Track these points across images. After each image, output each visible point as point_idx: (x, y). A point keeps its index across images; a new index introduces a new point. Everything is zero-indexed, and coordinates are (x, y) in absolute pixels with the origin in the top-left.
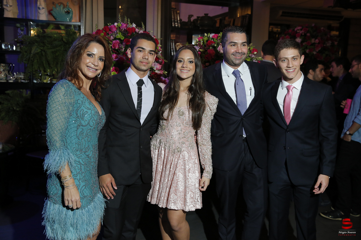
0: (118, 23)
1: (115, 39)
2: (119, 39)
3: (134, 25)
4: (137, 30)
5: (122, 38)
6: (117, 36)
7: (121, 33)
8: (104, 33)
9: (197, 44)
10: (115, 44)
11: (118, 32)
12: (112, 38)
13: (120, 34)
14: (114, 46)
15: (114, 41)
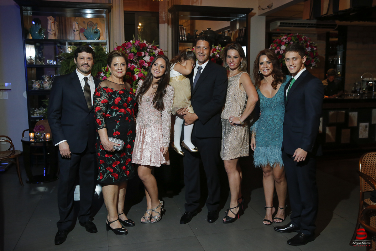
0: (133, 40)
1: (131, 52)
2: (133, 52)
3: (145, 42)
4: (147, 45)
5: (136, 51)
6: (132, 50)
7: (135, 48)
8: (123, 49)
10: (130, 56)
11: (132, 47)
12: (128, 52)
15: (130, 54)
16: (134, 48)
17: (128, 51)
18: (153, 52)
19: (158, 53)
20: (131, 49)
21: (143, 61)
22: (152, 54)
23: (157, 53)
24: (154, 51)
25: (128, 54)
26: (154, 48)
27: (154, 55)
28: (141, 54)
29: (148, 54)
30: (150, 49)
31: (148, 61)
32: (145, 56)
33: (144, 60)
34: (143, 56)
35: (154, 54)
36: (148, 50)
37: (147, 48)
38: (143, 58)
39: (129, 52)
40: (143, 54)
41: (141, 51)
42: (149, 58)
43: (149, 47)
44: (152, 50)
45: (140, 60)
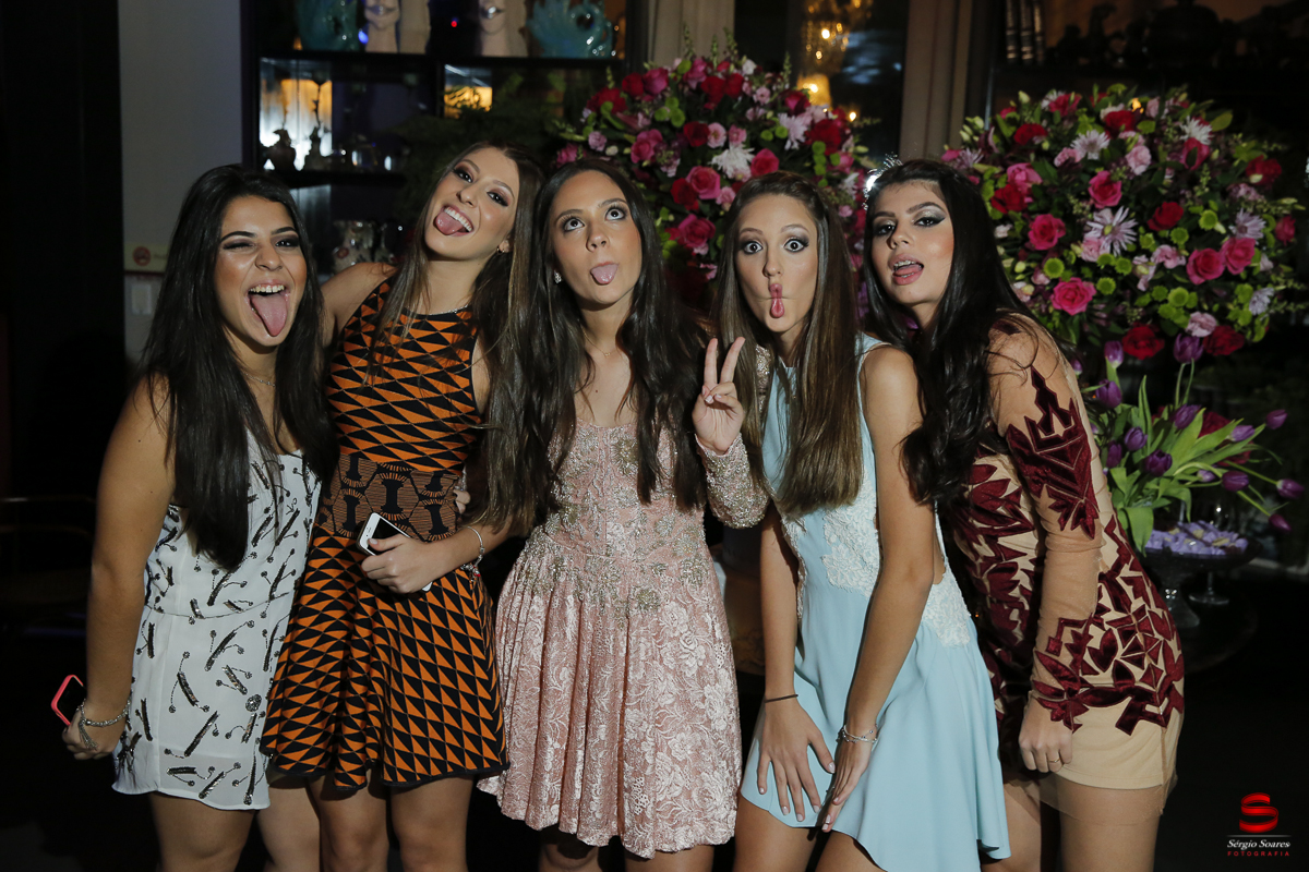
0: (682, 57)
1: (652, 124)
2: (668, 124)
3: (748, 67)
4: (749, 86)
5: (679, 119)
6: (663, 112)
7: (676, 102)
8: (615, 102)
9: (976, 139)
10: (641, 147)
11: (667, 95)
12: (641, 121)
13: (672, 103)
14: (638, 152)
15: (643, 135)
17: (640, 116)
18: (772, 124)
19: (805, 134)
20: (656, 108)
21: (707, 174)
22: (766, 135)
23: (804, 129)
24: (784, 118)
25: (636, 133)
26: (792, 104)
27: (785, 141)
28: (704, 134)
29: (743, 135)
30: (764, 106)
31: (740, 177)
32: (726, 146)
33: (716, 166)
34: (718, 148)
35: (782, 136)
36: (750, 113)
37: (750, 102)
38: (715, 160)
39: (647, 122)
40: (716, 135)
41: (711, 122)
42: (750, 157)
43: (755, 98)
44: (770, 114)
45: (693, 171)
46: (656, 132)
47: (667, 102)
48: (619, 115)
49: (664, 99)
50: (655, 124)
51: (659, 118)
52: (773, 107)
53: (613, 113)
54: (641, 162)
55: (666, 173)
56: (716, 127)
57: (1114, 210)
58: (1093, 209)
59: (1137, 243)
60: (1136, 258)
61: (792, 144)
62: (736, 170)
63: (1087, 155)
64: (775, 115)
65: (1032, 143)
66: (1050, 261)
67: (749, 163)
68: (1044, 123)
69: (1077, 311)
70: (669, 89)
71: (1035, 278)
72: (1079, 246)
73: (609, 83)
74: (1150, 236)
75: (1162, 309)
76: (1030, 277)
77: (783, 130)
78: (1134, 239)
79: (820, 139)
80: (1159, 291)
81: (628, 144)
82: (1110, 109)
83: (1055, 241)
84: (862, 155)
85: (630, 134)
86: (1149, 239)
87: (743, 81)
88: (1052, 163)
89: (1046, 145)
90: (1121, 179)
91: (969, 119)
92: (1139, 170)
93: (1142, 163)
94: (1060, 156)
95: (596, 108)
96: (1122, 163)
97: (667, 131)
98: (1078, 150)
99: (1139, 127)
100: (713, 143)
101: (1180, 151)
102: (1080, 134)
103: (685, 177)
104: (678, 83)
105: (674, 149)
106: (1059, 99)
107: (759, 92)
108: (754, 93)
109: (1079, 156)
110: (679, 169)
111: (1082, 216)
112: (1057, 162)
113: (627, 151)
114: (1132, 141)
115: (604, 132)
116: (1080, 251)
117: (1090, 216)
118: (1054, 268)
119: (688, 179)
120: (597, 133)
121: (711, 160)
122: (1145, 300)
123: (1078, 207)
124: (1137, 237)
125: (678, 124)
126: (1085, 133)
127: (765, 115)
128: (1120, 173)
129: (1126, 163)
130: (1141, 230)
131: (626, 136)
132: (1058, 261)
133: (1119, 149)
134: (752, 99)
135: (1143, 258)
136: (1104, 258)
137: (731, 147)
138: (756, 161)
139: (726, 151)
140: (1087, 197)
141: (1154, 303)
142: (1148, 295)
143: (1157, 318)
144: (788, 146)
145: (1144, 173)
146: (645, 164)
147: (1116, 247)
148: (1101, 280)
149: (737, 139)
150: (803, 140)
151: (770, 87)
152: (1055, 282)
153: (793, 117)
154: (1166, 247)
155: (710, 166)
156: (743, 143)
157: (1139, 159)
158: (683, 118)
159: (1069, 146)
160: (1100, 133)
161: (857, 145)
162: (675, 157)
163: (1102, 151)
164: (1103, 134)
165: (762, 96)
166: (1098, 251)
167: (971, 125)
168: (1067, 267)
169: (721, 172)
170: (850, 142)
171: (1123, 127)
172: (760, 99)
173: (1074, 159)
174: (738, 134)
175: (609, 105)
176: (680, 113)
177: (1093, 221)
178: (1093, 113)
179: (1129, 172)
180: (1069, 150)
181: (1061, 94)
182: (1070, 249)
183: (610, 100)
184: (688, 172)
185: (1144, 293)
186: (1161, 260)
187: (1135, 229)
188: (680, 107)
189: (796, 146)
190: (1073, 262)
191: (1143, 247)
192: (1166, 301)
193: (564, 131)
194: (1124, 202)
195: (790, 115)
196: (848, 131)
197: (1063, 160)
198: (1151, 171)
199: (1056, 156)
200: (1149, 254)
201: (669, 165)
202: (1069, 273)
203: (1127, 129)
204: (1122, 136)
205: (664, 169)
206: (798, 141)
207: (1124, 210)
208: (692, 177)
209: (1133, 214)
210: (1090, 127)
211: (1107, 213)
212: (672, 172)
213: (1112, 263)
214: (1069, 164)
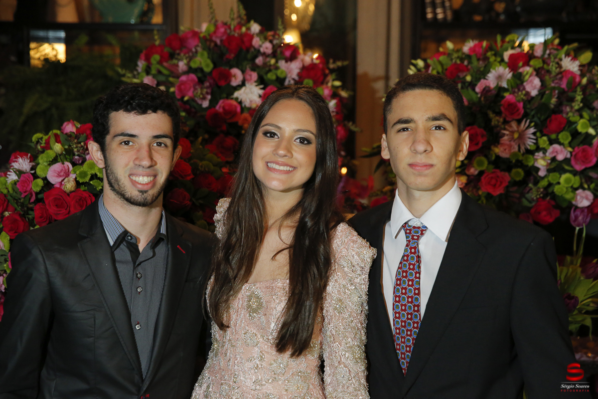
2: (200, 70)
3: (254, 28)
4: (256, 42)
5: (208, 66)
6: (196, 62)
7: (206, 54)
8: (162, 55)
10: (183, 87)
11: (199, 49)
12: (182, 65)
14: (180, 89)
15: (184, 78)
16: (202, 55)
18: (277, 68)
19: (299, 74)
20: (190, 59)
21: (231, 105)
22: (272, 76)
23: (297, 70)
24: (282, 64)
25: (178, 77)
26: (288, 53)
27: (284, 79)
28: (228, 77)
29: (255, 76)
30: (269, 56)
31: (254, 106)
32: (243, 84)
33: (237, 99)
34: (237, 86)
35: (282, 76)
36: (259, 61)
37: (258, 53)
38: (236, 94)
39: (186, 68)
40: (235, 76)
41: (231, 67)
42: (261, 92)
43: (262, 50)
44: (273, 61)
45: (221, 102)
46: (193, 76)
47: (199, 55)
48: (165, 64)
49: (196, 52)
50: (190, 70)
51: (194, 65)
52: (274, 55)
53: (160, 62)
54: (183, 97)
55: (201, 105)
56: (236, 71)
57: (519, 122)
58: (506, 122)
59: (536, 144)
60: (536, 154)
61: (289, 81)
62: (251, 101)
63: (498, 84)
64: (277, 62)
65: (459, 77)
66: (478, 158)
67: (260, 96)
68: (466, 63)
69: (498, 193)
70: (200, 44)
71: (469, 170)
72: (497, 147)
73: (156, 40)
74: (545, 138)
75: (557, 189)
76: (464, 170)
77: (282, 72)
78: (534, 141)
79: (309, 77)
80: (553, 177)
81: (172, 85)
82: (510, 52)
83: (480, 145)
84: (337, 87)
85: (173, 77)
86: (544, 141)
87: (251, 37)
88: (474, 90)
89: (469, 78)
90: (523, 100)
91: (413, 61)
92: (534, 93)
93: (534, 88)
94: (479, 85)
95: (148, 59)
96: (521, 88)
97: (200, 75)
98: (491, 80)
99: (532, 63)
100: (234, 83)
101: (561, 79)
102: (491, 70)
103: (215, 107)
104: (206, 41)
105: (207, 88)
106: (475, 46)
107: (264, 46)
108: (260, 46)
109: (493, 85)
110: (211, 101)
111: (497, 126)
112: (477, 89)
113: (172, 90)
114: (527, 74)
115: (154, 76)
116: (497, 150)
117: (503, 126)
118: (480, 164)
119: (217, 108)
120: (150, 77)
121: (232, 94)
122: (544, 183)
123: (495, 120)
124: (536, 140)
125: (207, 69)
126: (494, 69)
127: (270, 62)
128: (521, 95)
129: (524, 89)
130: (538, 134)
131: (171, 79)
132: (483, 159)
133: (519, 79)
134: (259, 51)
135: (541, 154)
136: (515, 154)
137: (247, 85)
138: (265, 94)
139: (243, 89)
140: (499, 114)
141: (550, 185)
142: (546, 180)
143: (554, 196)
144: (286, 83)
145: (537, 95)
146: (186, 98)
147: (523, 148)
148: (514, 171)
149: (251, 79)
150: (297, 78)
151: (271, 42)
152: (481, 173)
153: (289, 63)
154: (556, 146)
155: (232, 99)
156: (255, 82)
157: (533, 86)
158: (211, 66)
159: (485, 79)
160: (505, 69)
161: (334, 80)
162: (207, 93)
163: (508, 81)
164: (507, 69)
165: (267, 48)
166: (510, 150)
167: (415, 66)
168: (490, 163)
169: (240, 103)
170: (330, 78)
171: (521, 64)
172: (266, 51)
173: (489, 87)
174: (251, 76)
175: (157, 57)
176: (209, 61)
177: (505, 129)
178: (498, 54)
179: (528, 94)
180: (485, 81)
181: (476, 42)
182: (490, 149)
183: (157, 53)
184: (217, 103)
185: (543, 178)
186: (553, 155)
187: (534, 134)
188: (209, 58)
189: (292, 82)
190: (493, 158)
191: (541, 146)
192: (559, 183)
193: (124, 75)
194: (526, 115)
195: (286, 62)
196: (327, 71)
197: (482, 88)
198: (541, 93)
199: (476, 85)
200: (544, 151)
201: (204, 98)
202: (491, 167)
203: (524, 65)
204: (521, 70)
205: (199, 102)
206: (294, 79)
207: (526, 122)
208: (220, 107)
209: (533, 124)
210: (498, 64)
211: (514, 125)
212: (205, 104)
213: (521, 158)
214: (486, 90)
